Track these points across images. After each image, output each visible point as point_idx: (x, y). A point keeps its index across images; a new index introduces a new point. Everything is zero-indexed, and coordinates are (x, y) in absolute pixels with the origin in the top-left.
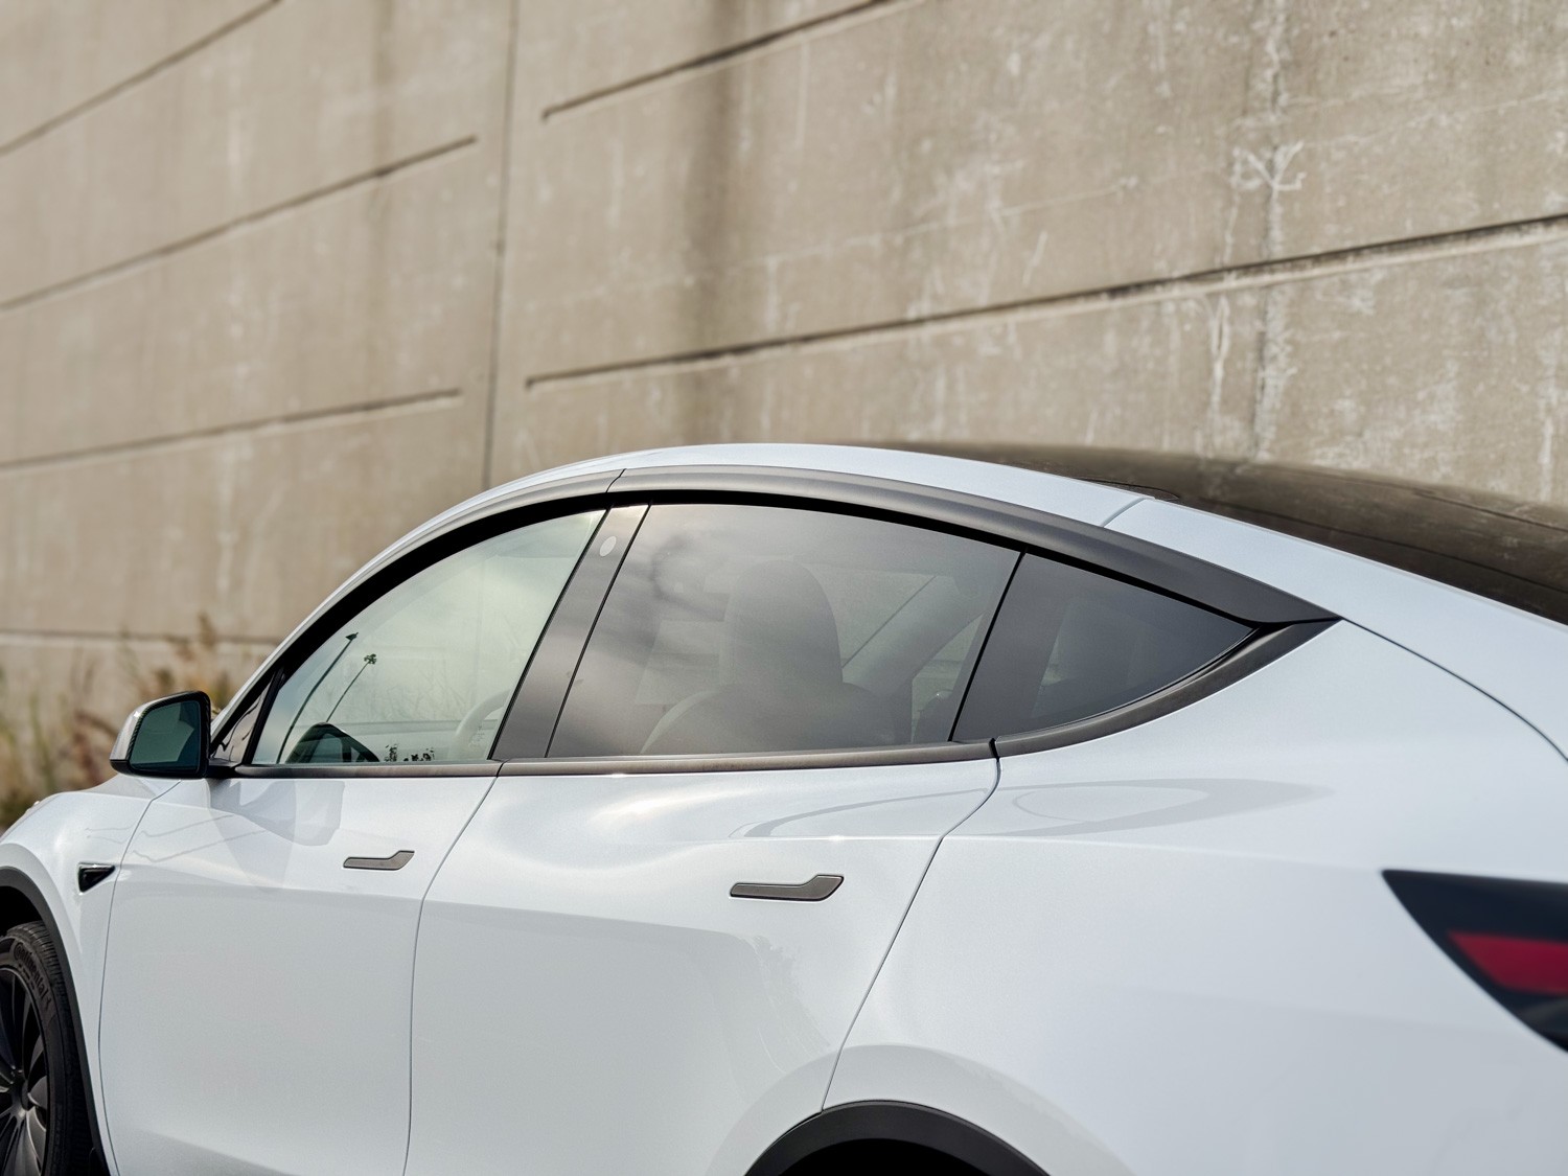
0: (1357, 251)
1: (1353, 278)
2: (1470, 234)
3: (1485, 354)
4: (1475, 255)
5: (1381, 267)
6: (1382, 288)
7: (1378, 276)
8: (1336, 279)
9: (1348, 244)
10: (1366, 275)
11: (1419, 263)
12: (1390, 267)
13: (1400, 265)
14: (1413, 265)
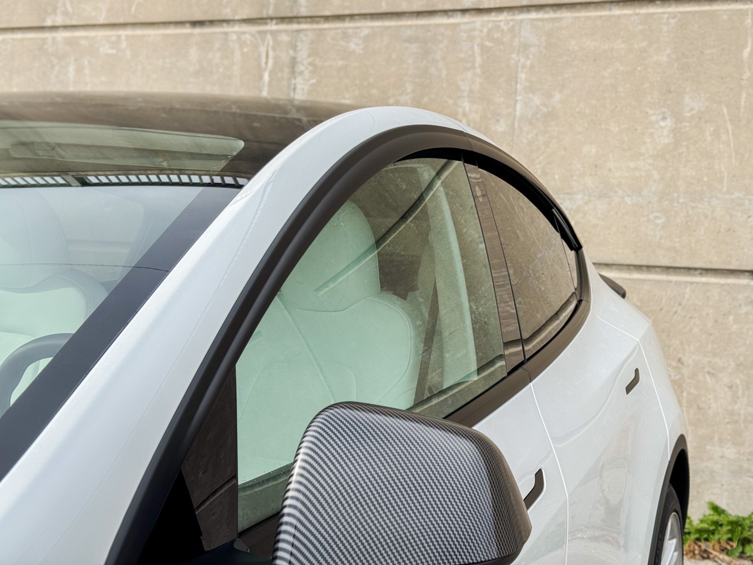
0: (352, 17)
1: (351, 31)
2: (419, 14)
3: (428, 81)
4: (422, 26)
5: (368, 27)
6: (367, 38)
7: (366, 32)
8: (339, 31)
9: (347, 12)
10: (358, 31)
11: (390, 27)
12: (372, 28)
13: (379, 27)
14: (387, 28)
